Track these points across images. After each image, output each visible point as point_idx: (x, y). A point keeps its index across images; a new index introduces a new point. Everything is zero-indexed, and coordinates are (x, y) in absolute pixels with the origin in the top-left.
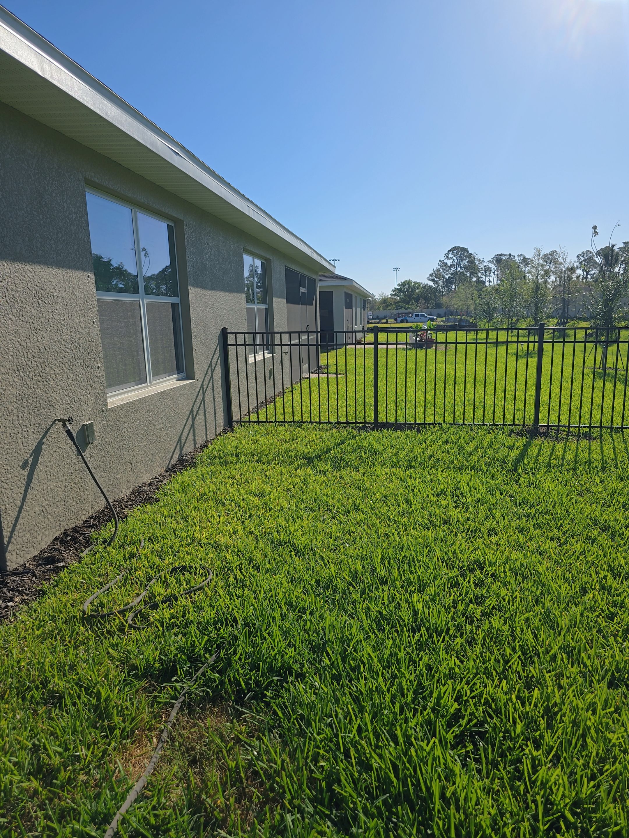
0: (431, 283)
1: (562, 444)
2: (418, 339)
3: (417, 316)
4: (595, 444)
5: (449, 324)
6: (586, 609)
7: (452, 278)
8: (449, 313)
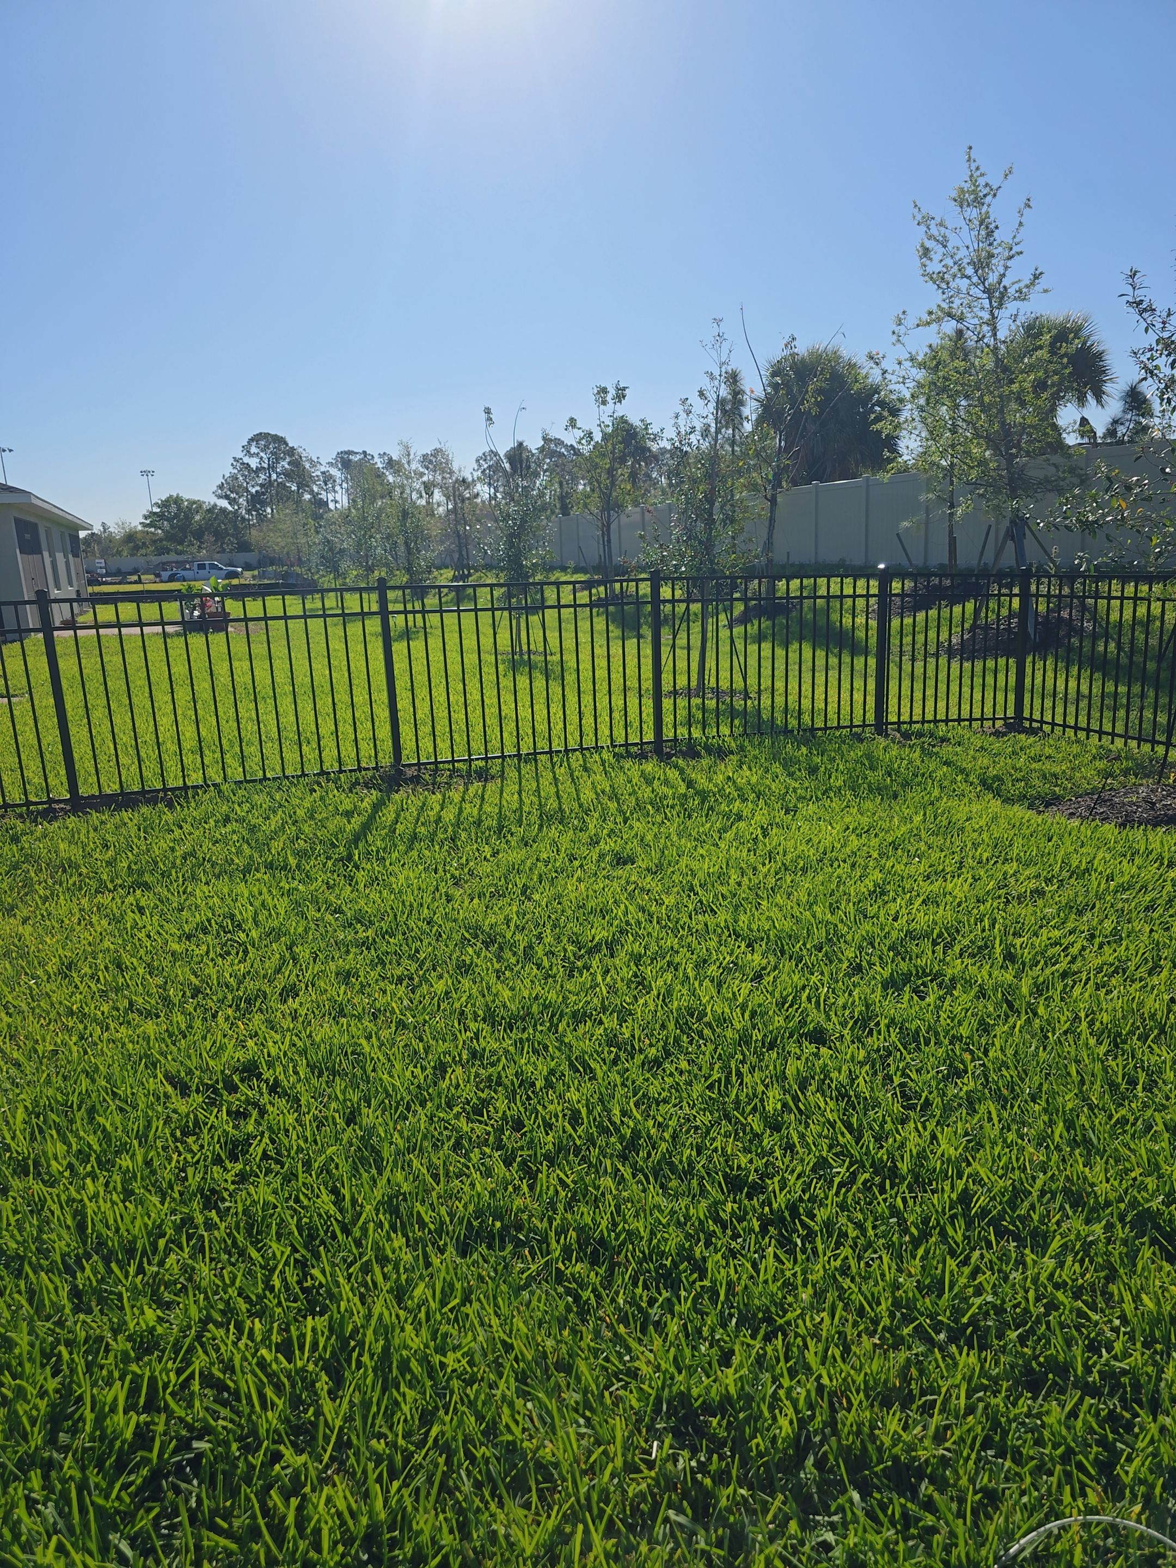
0: (224, 503)
1: (439, 796)
2: (196, 613)
3: (202, 567)
4: (492, 787)
5: (266, 582)
6: (439, 1106)
7: (263, 494)
8: (265, 561)
